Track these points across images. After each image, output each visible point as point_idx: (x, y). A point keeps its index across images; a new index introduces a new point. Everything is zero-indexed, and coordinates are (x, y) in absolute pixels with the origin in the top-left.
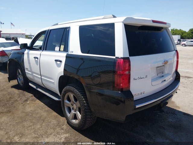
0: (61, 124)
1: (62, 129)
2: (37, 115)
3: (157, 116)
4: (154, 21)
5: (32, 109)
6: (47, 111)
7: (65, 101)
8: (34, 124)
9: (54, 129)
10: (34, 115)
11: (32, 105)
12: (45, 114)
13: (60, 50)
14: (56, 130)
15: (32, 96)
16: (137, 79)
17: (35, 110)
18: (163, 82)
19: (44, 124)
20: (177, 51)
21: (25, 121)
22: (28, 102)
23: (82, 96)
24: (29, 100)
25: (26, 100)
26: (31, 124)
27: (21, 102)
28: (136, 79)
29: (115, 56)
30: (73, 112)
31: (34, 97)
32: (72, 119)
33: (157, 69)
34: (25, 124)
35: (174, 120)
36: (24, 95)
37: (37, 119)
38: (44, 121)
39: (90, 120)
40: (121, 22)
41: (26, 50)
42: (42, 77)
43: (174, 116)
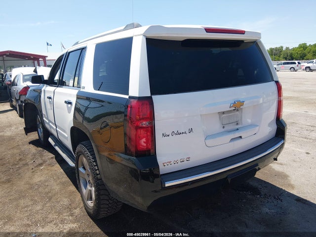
0: (73, 205)
1: (72, 215)
2: (45, 188)
3: (244, 201)
4: (208, 30)
5: (42, 179)
6: (63, 184)
7: (79, 169)
8: (35, 202)
9: (60, 213)
10: (40, 189)
11: (46, 172)
12: (57, 188)
13: (73, 86)
14: (61, 216)
15: (52, 158)
16: (171, 135)
17: (46, 181)
18: (232, 140)
19: (48, 205)
20: (277, 83)
21: (24, 197)
22: (41, 168)
23: (94, 162)
24: (44, 165)
25: (41, 165)
26: (30, 203)
27: (31, 167)
28: (168, 136)
29: (128, 95)
30: (89, 187)
31: (54, 160)
32: (88, 200)
33: (220, 117)
34: (22, 202)
35: (273, 211)
36: (41, 156)
37: (42, 195)
38: (50, 198)
39: (108, 203)
40: (141, 35)
41: (44, 86)
42: (57, 129)
43: (275, 202)
